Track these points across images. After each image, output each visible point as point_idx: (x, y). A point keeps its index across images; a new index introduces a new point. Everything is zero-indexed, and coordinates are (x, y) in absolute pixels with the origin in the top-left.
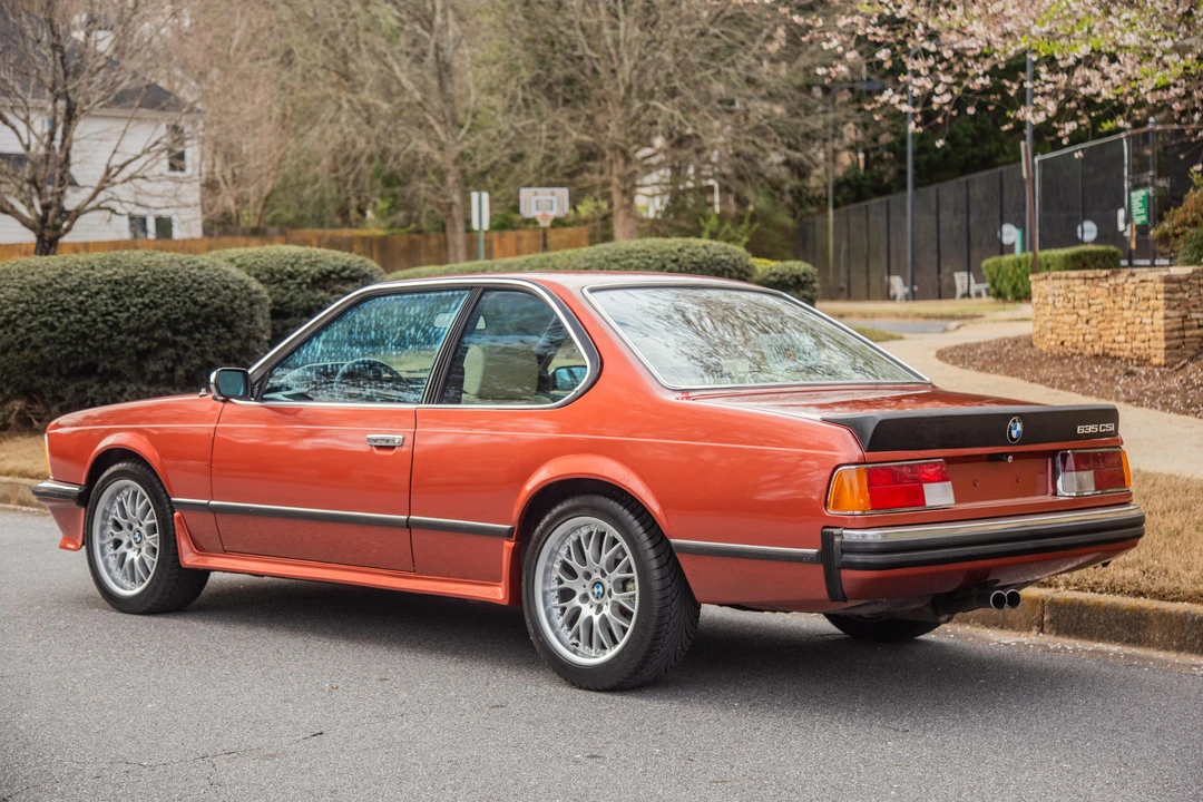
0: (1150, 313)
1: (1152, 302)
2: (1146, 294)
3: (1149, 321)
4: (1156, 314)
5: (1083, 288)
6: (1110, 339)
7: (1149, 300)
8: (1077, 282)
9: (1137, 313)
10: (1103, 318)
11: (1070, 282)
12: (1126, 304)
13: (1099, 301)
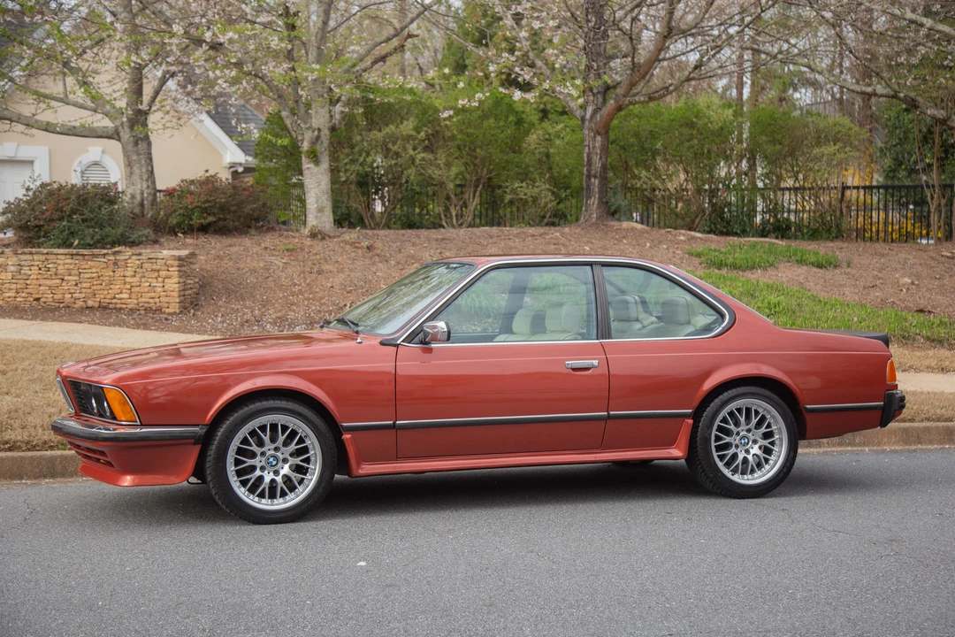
0: (160, 279)
1: (163, 273)
2: (155, 267)
3: (161, 285)
4: (166, 280)
5: (70, 261)
6: (109, 296)
7: (159, 271)
8: (63, 257)
9: (143, 280)
10: (99, 282)
11: (49, 257)
12: (129, 272)
13: (94, 270)
